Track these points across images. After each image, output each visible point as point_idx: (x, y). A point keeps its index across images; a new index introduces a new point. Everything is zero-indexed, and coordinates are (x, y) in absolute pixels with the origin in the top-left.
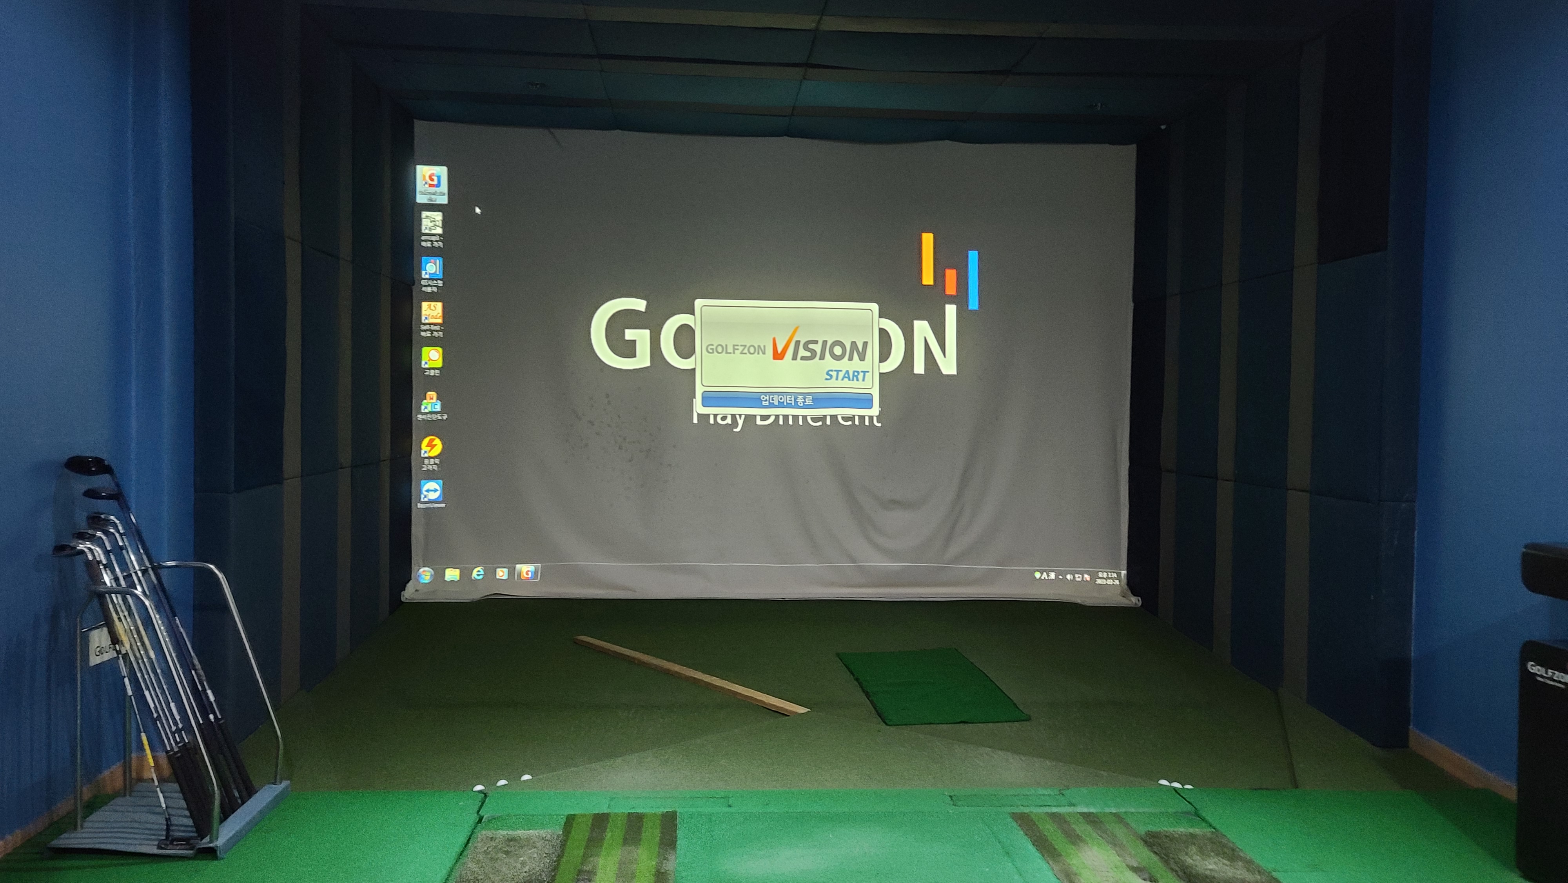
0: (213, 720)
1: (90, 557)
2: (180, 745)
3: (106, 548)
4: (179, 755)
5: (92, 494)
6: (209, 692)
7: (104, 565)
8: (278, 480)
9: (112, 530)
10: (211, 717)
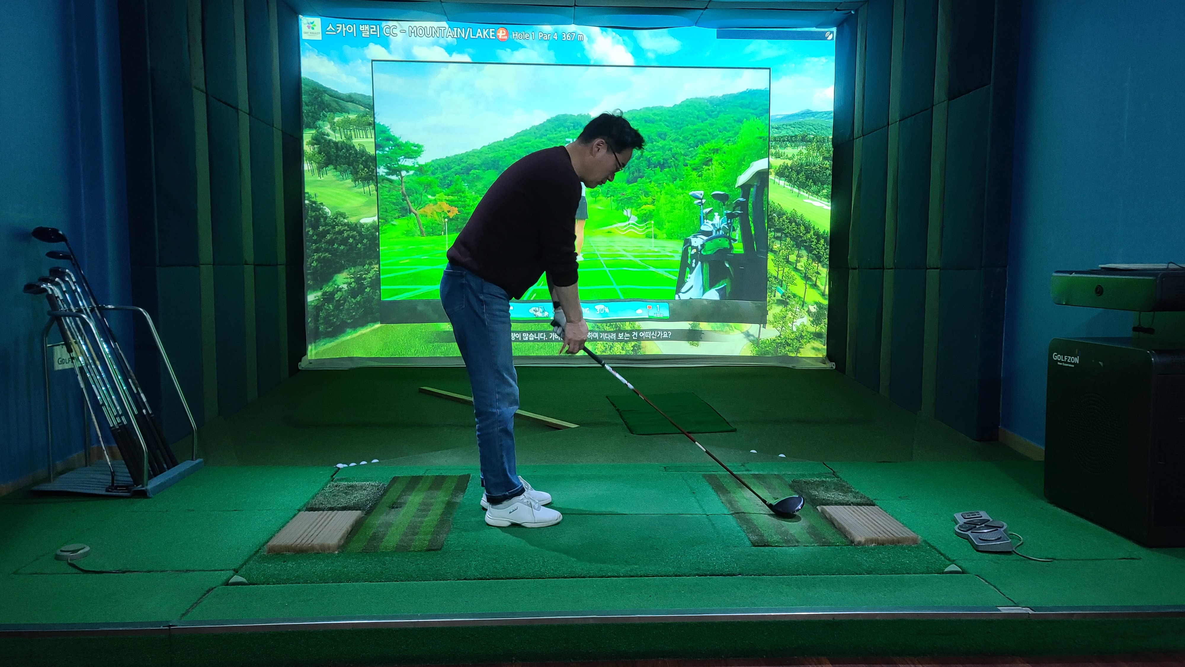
0: (145, 414)
1: (50, 292)
2: (120, 425)
3: (62, 289)
4: (120, 431)
5: (52, 255)
6: (142, 395)
7: (61, 300)
8: (196, 264)
9: (67, 279)
10: (144, 411)
